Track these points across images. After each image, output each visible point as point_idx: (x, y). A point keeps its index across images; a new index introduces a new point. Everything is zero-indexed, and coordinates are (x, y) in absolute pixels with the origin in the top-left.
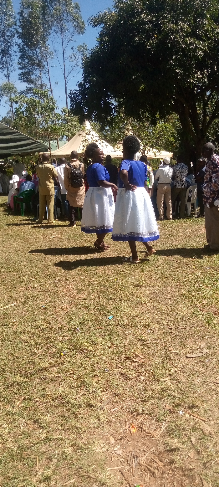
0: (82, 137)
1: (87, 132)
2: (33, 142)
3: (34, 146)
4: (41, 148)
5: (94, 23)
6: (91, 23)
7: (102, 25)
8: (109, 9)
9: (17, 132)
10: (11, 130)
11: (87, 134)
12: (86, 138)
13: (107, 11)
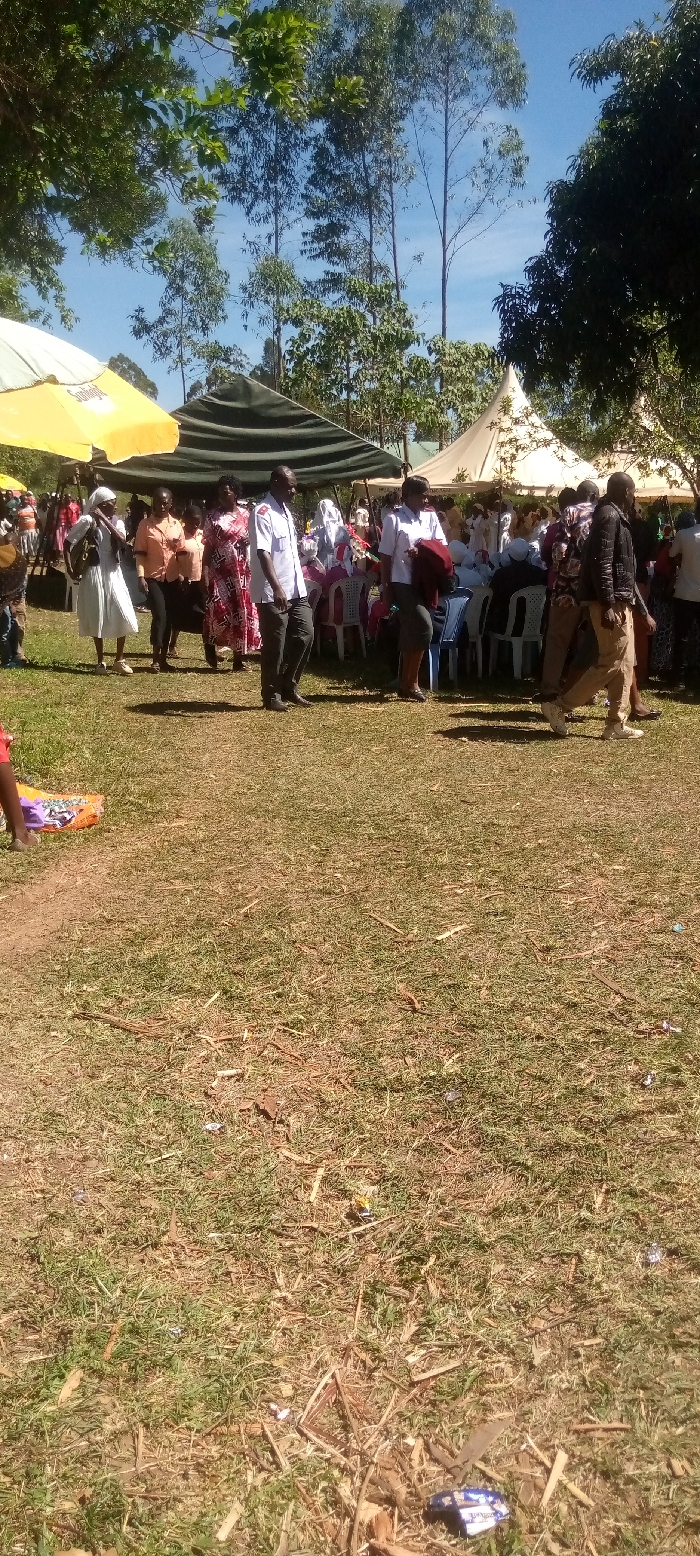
0: (501, 430)
1: (516, 415)
2: (356, 446)
3: (360, 460)
4: (380, 466)
5: (589, 73)
6: (580, 73)
7: (616, 79)
8: (639, 25)
9: (313, 417)
10: (294, 408)
11: (516, 422)
12: (511, 436)
13: (634, 33)
